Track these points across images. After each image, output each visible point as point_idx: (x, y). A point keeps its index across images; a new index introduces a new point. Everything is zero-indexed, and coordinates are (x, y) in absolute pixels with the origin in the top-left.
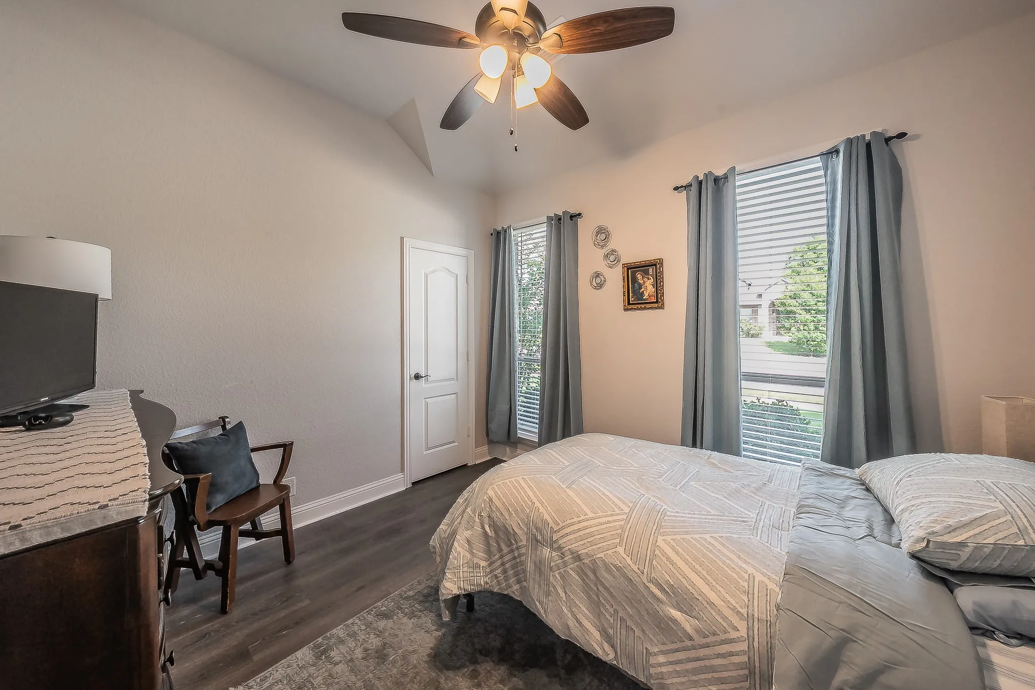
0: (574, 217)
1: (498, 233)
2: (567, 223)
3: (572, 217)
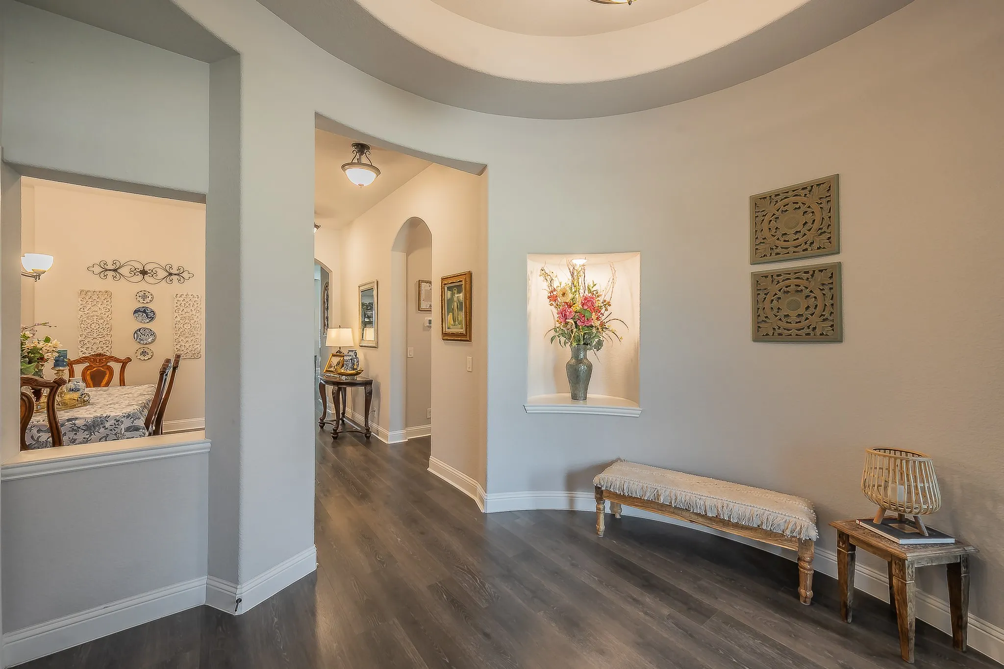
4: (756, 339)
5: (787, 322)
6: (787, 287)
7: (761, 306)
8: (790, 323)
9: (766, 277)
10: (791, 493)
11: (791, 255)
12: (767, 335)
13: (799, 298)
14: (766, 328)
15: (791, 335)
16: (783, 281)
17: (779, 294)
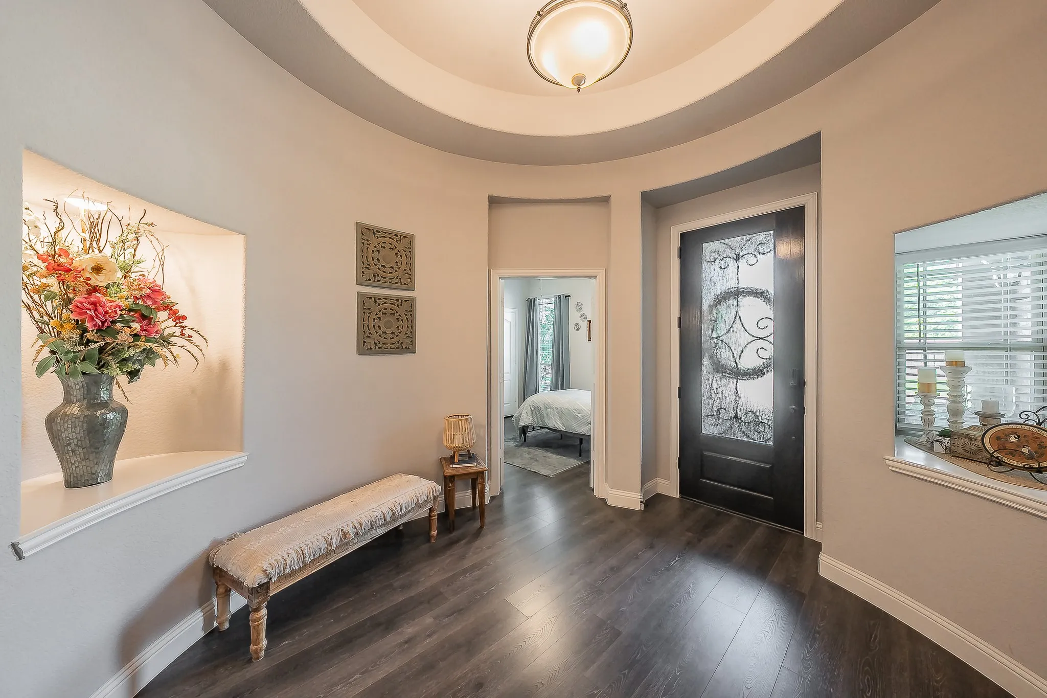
0: (567, 296)
1: (531, 300)
2: (563, 299)
3: (566, 297)
4: (360, 353)
5: (385, 338)
6: (384, 309)
7: (366, 323)
8: (386, 338)
9: (371, 298)
10: (387, 475)
11: (387, 284)
12: (371, 348)
13: (392, 319)
14: (370, 342)
15: (387, 348)
16: (383, 304)
17: (380, 315)
